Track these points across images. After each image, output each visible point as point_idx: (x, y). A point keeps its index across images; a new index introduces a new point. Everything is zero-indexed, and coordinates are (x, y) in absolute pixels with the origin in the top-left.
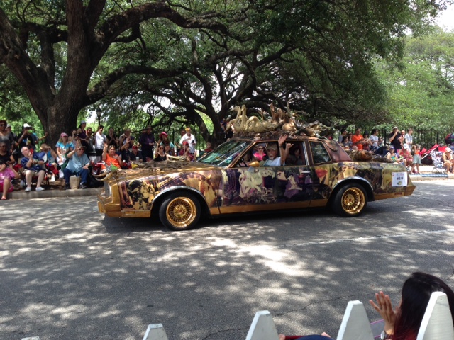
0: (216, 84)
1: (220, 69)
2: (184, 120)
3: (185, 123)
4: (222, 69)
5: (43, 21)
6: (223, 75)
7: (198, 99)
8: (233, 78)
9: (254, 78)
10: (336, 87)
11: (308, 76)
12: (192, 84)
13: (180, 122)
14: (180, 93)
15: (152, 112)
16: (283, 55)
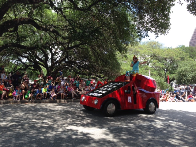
0: (49, 54)
2: (33, 68)
3: (33, 70)
9: (67, 54)
11: (90, 55)
13: (30, 69)
14: (32, 57)
15: (17, 63)
16: (80, 46)
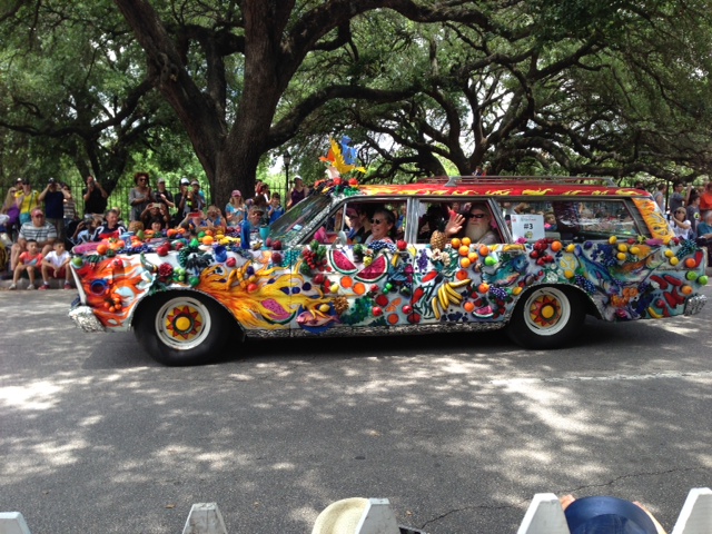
0: (467, 110)
1: (473, 86)
2: (414, 169)
3: (416, 173)
4: (478, 86)
5: (209, 23)
6: (479, 95)
7: (437, 136)
8: (496, 100)
9: (530, 100)
10: (675, 111)
11: (626, 93)
12: (428, 112)
13: (409, 172)
14: (408, 126)
15: (365, 157)
16: (582, 60)
